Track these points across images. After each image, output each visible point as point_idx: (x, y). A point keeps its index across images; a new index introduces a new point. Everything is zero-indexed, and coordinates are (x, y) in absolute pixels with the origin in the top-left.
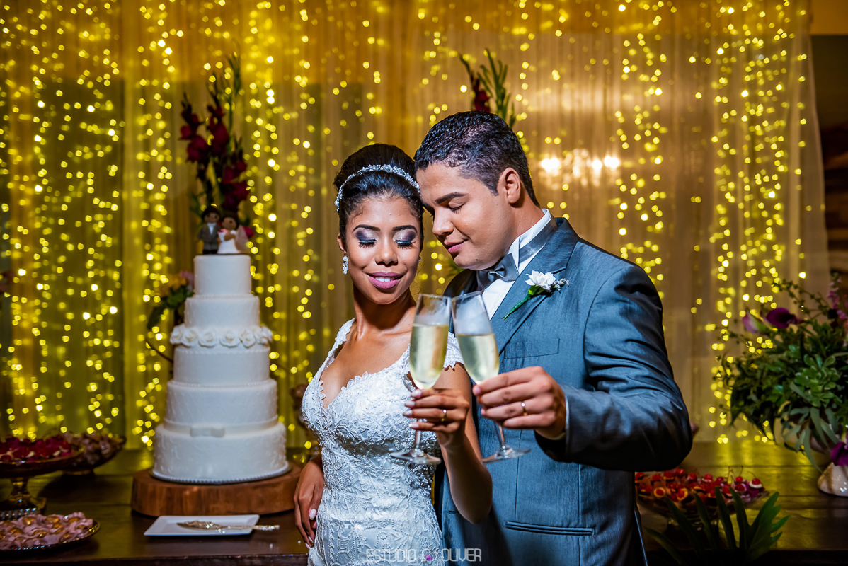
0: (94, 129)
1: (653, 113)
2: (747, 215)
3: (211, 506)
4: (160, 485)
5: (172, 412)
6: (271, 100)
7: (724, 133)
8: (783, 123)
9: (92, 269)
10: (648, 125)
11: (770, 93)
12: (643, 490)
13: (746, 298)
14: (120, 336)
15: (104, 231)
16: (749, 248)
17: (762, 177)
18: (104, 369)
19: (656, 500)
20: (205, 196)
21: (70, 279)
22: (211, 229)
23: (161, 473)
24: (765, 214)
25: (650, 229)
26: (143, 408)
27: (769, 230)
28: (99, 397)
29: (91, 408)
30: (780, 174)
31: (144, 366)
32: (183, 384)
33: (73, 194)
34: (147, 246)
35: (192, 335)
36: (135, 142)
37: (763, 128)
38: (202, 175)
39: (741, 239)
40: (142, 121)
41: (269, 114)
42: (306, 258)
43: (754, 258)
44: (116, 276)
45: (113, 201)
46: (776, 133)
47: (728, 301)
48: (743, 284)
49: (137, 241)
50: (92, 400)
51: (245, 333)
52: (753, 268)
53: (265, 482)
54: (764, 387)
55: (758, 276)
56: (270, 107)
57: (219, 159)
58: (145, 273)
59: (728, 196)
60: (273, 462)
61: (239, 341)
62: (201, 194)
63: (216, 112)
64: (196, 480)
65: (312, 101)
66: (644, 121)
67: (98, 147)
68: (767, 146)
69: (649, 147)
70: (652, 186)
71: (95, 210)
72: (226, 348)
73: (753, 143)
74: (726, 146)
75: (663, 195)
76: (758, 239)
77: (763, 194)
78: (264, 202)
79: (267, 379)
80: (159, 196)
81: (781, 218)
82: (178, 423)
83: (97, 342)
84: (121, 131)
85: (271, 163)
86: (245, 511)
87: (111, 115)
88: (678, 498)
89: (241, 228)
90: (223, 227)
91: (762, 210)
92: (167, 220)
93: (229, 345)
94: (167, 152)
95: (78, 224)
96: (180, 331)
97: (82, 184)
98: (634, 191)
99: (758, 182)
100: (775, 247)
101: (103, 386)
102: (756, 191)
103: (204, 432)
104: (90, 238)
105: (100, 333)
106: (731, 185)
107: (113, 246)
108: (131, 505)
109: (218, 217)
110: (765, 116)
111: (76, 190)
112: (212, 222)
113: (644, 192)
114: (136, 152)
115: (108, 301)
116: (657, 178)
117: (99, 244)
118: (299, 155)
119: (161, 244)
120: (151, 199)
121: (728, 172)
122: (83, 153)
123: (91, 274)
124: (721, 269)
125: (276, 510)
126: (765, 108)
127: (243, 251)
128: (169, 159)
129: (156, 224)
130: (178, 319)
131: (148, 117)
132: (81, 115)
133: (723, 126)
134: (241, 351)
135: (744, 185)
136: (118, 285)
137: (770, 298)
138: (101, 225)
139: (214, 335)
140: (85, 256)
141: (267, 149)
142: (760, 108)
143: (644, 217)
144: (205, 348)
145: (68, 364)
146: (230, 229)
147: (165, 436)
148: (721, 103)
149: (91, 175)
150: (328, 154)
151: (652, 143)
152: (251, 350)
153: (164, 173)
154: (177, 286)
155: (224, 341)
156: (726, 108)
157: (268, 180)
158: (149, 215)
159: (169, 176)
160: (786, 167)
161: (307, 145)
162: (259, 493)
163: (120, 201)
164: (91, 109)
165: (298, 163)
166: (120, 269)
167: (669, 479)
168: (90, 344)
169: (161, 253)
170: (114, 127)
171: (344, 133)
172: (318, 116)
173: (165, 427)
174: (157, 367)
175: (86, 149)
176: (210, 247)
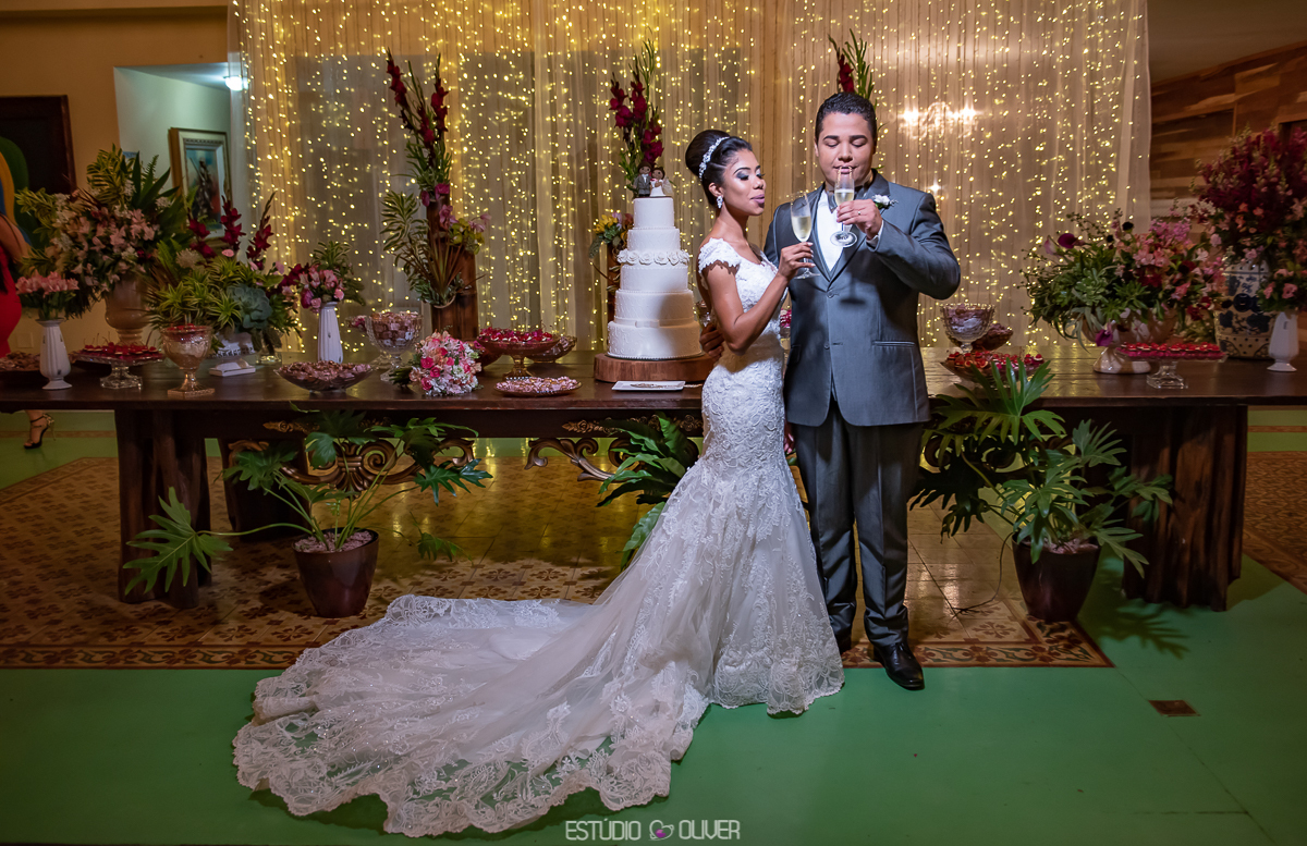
0: (510, 96)
1: (1001, 70)
2: (1084, 162)
3: (652, 375)
4: (615, 361)
5: (618, 311)
7: (1067, 87)
8: (1119, 79)
9: (511, 218)
10: (997, 81)
11: (1109, 50)
14: (536, 274)
15: (519, 185)
16: (1084, 193)
17: (1099, 128)
19: (967, 369)
22: (645, 178)
23: (615, 354)
24: (1101, 162)
25: (996, 176)
27: (1104, 177)
30: (1114, 125)
32: (629, 291)
33: (494, 153)
35: (633, 256)
36: (544, 106)
37: (1101, 83)
38: (626, 137)
39: (1078, 185)
40: (549, 88)
43: (1088, 202)
46: (1113, 87)
49: (548, 193)
51: (671, 254)
53: (688, 360)
56: (659, 72)
57: (640, 124)
59: (1068, 145)
61: (667, 260)
63: (637, 87)
67: (512, 112)
68: (1105, 99)
72: (659, 265)
73: (1091, 97)
76: (1094, 185)
77: (1100, 143)
79: (686, 288)
82: (626, 318)
86: (675, 378)
90: (653, 178)
91: (1098, 158)
92: (570, 174)
93: (661, 262)
95: (498, 179)
96: (624, 254)
97: (500, 144)
98: (982, 142)
99: (1096, 132)
100: (1108, 192)
102: (1093, 141)
104: (509, 192)
106: (1071, 136)
109: (650, 169)
110: (1103, 72)
111: (495, 150)
112: (646, 173)
113: (992, 143)
114: (545, 116)
116: (1003, 130)
117: (515, 196)
119: (567, 196)
120: (558, 156)
121: (1069, 125)
123: (510, 222)
124: (1059, 212)
126: (1103, 65)
127: (667, 194)
128: (572, 120)
129: (562, 178)
132: (498, 85)
133: (1065, 81)
134: (669, 267)
135: (1082, 135)
136: (532, 232)
138: (517, 179)
139: (650, 255)
140: (505, 207)
142: (1100, 64)
143: (992, 165)
144: (644, 265)
146: (658, 179)
147: (617, 328)
149: (507, 136)
151: (1001, 98)
152: (676, 267)
155: (657, 260)
160: (1120, 119)
164: (506, 78)
170: (526, 94)
171: (723, 93)
172: (701, 79)
173: (616, 322)
174: (566, 300)
175: (503, 114)
176: (643, 192)
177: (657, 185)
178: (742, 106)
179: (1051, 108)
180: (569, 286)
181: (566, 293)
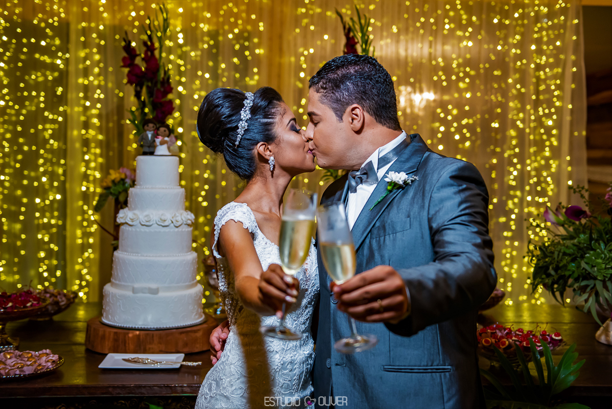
0: (46, 59)
1: (465, 60)
2: (532, 137)
3: (148, 346)
4: (109, 330)
5: (118, 275)
6: (181, 41)
7: (517, 76)
8: (560, 70)
9: (43, 165)
10: (462, 69)
11: (551, 47)
13: (529, 198)
14: (63, 216)
15: (52, 136)
16: (532, 162)
17: (544, 109)
18: (51, 241)
21: (26, 172)
22: (150, 136)
23: (109, 321)
24: (545, 137)
25: (460, 146)
26: (80, 271)
27: (547, 149)
28: (47, 262)
29: (41, 270)
30: (556, 108)
31: (81, 240)
33: (29, 108)
34: (85, 149)
35: (134, 217)
36: (77, 69)
37: (545, 73)
38: (138, 95)
39: (527, 155)
40: (82, 54)
41: (179, 52)
42: (205, 161)
43: (536, 169)
44: (60, 171)
45: (59, 114)
46: (555, 77)
47: (516, 200)
48: (527, 188)
49: (78, 145)
50: (41, 264)
51: (175, 216)
52: (535, 176)
53: (189, 329)
54: (561, 265)
55: (538, 183)
56: (180, 46)
57: (152, 83)
58: (83, 169)
59: (518, 123)
60: (195, 314)
61: (170, 222)
63: (150, 47)
64: (136, 327)
65: (212, 42)
66: (459, 65)
67: (48, 73)
68: (548, 86)
69: (461, 85)
70: (463, 115)
71: (46, 120)
72: (161, 227)
73: (537, 84)
74: (518, 86)
75: (471, 121)
76: (539, 155)
77: (544, 122)
78: (175, 118)
79: (191, 252)
80: (94, 111)
81: (556, 140)
82: (123, 283)
83: (46, 220)
84: (67, 62)
85: (180, 89)
86: (174, 351)
87: (59, 49)
88: (501, 346)
89: (170, 135)
90: (158, 135)
91: (543, 134)
92: (100, 130)
93: (163, 224)
94: (101, 78)
95: (32, 131)
96: (125, 213)
97: (35, 101)
98: (450, 118)
99: (541, 113)
100: (551, 162)
101: (50, 254)
102: (539, 120)
103: (142, 290)
104: (41, 142)
105: (48, 214)
106: (521, 115)
107: (59, 149)
108: (85, 344)
109: (155, 127)
110: (547, 65)
111: (30, 105)
112: (150, 131)
113: (457, 119)
114: (77, 78)
115: (54, 190)
116: (467, 108)
117: (48, 146)
118: (201, 83)
119: (95, 148)
120: (88, 113)
121: (519, 106)
122: (37, 77)
123: (42, 169)
124: (512, 177)
125: (196, 350)
126: (547, 59)
127: (173, 153)
128: (103, 83)
129: (92, 132)
130: (122, 203)
131: (87, 51)
132: (35, 48)
133: (516, 71)
134: (172, 229)
135: (530, 115)
136: (62, 178)
137: (546, 199)
138: (50, 132)
139: (151, 216)
140: (37, 155)
141: (178, 77)
142: (544, 58)
143: (457, 137)
144: (144, 227)
145: (23, 236)
146: (164, 136)
147: (112, 293)
148: (515, 54)
149: (43, 94)
150: (224, 83)
151: (464, 82)
152: (180, 229)
153: (99, 94)
154: (118, 179)
155: (159, 221)
156: (519, 57)
157: (178, 101)
158: (86, 125)
159: (102, 96)
160: (561, 103)
161: (207, 76)
162: (184, 337)
163: (64, 114)
164: (43, 43)
165: (201, 89)
167: (492, 331)
168: (41, 221)
169: (95, 154)
170: (60, 58)
171: (236, 68)
172: (217, 55)
173: (112, 286)
174: (91, 241)
175: (39, 74)
176: (148, 150)
177: (162, 143)
178: (252, 79)
179: (504, 93)
180: (94, 228)
181: (90, 234)
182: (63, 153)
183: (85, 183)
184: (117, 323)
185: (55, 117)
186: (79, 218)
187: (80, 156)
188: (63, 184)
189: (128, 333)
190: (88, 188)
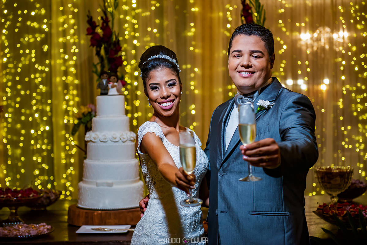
0: (35, 25)
3: (107, 221)
5: (87, 175)
6: (134, 5)
9: (35, 105)
12: (325, 212)
14: (51, 142)
15: (41, 83)
18: (43, 162)
19: (331, 216)
20: (100, 65)
21: (23, 111)
22: (105, 82)
23: (82, 205)
26: (65, 184)
28: (40, 177)
29: (36, 184)
31: (65, 160)
32: (92, 161)
33: (24, 63)
34: (65, 91)
35: (96, 136)
36: (58, 31)
41: (133, 13)
44: (48, 109)
45: (46, 66)
49: (60, 89)
50: (36, 179)
51: (122, 135)
53: (134, 210)
57: (107, 44)
58: (64, 107)
61: (119, 139)
62: (98, 64)
63: (105, 20)
64: (100, 208)
65: (158, 5)
66: (356, 11)
67: (37, 35)
69: (359, 27)
70: (361, 50)
71: (36, 71)
72: (113, 142)
78: (131, 65)
79: (134, 158)
80: (71, 62)
82: (90, 180)
83: (38, 146)
84: (50, 26)
85: (135, 42)
88: (341, 215)
89: (119, 81)
90: (110, 82)
92: (76, 76)
94: (76, 37)
95: (27, 79)
96: (90, 134)
97: (28, 57)
101: (42, 171)
103: (103, 184)
104: (34, 87)
105: (40, 142)
107: (46, 92)
108: (68, 222)
109: (108, 76)
111: (25, 60)
112: (105, 79)
114: (58, 38)
115: (44, 123)
117: (38, 91)
118: (150, 37)
120: (67, 64)
122: (29, 39)
123: (34, 108)
127: (120, 93)
128: (77, 41)
129: (70, 78)
130: (88, 129)
131: (65, 17)
132: (27, 17)
134: (121, 144)
136: (49, 114)
138: (40, 79)
139: (107, 136)
140: (31, 98)
141: (132, 34)
144: (102, 143)
145: (23, 159)
146: (114, 82)
147: (83, 187)
149: (33, 51)
150: (168, 36)
152: (126, 144)
153: (74, 49)
154: (86, 113)
155: (112, 139)
157: (133, 52)
158: (66, 73)
159: (77, 51)
161: (155, 31)
162: (130, 215)
163: (50, 66)
164: (33, 13)
165: (150, 42)
166: (51, 105)
168: (35, 147)
169: (73, 95)
170: (46, 24)
172: (162, 14)
173: (83, 183)
174: (72, 160)
175: (31, 36)
176: (104, 91)
177: (113, 87)
180: (74, 151)
181: (71, 156)
182: (49, 94)
183: (66, 117)
184: (87, 206)
185: (43, 68)
186: (63, 144)
187: (62, 97)
188: (50, 118)
189: (94, 213)
190: (69, 121)
